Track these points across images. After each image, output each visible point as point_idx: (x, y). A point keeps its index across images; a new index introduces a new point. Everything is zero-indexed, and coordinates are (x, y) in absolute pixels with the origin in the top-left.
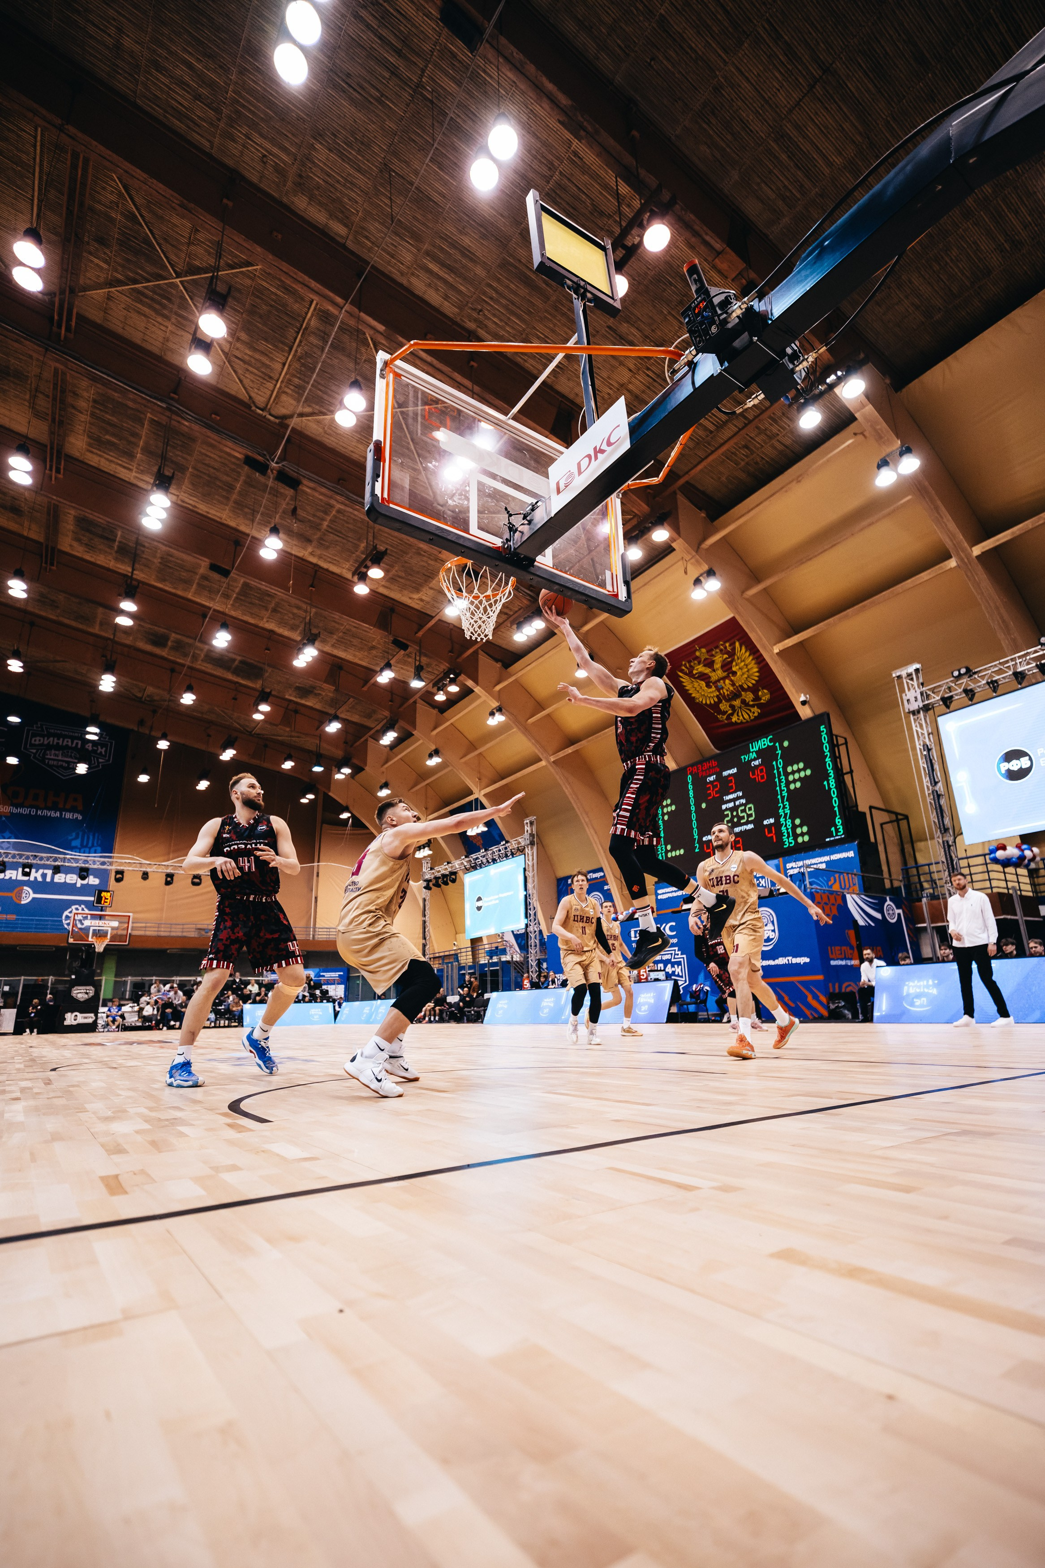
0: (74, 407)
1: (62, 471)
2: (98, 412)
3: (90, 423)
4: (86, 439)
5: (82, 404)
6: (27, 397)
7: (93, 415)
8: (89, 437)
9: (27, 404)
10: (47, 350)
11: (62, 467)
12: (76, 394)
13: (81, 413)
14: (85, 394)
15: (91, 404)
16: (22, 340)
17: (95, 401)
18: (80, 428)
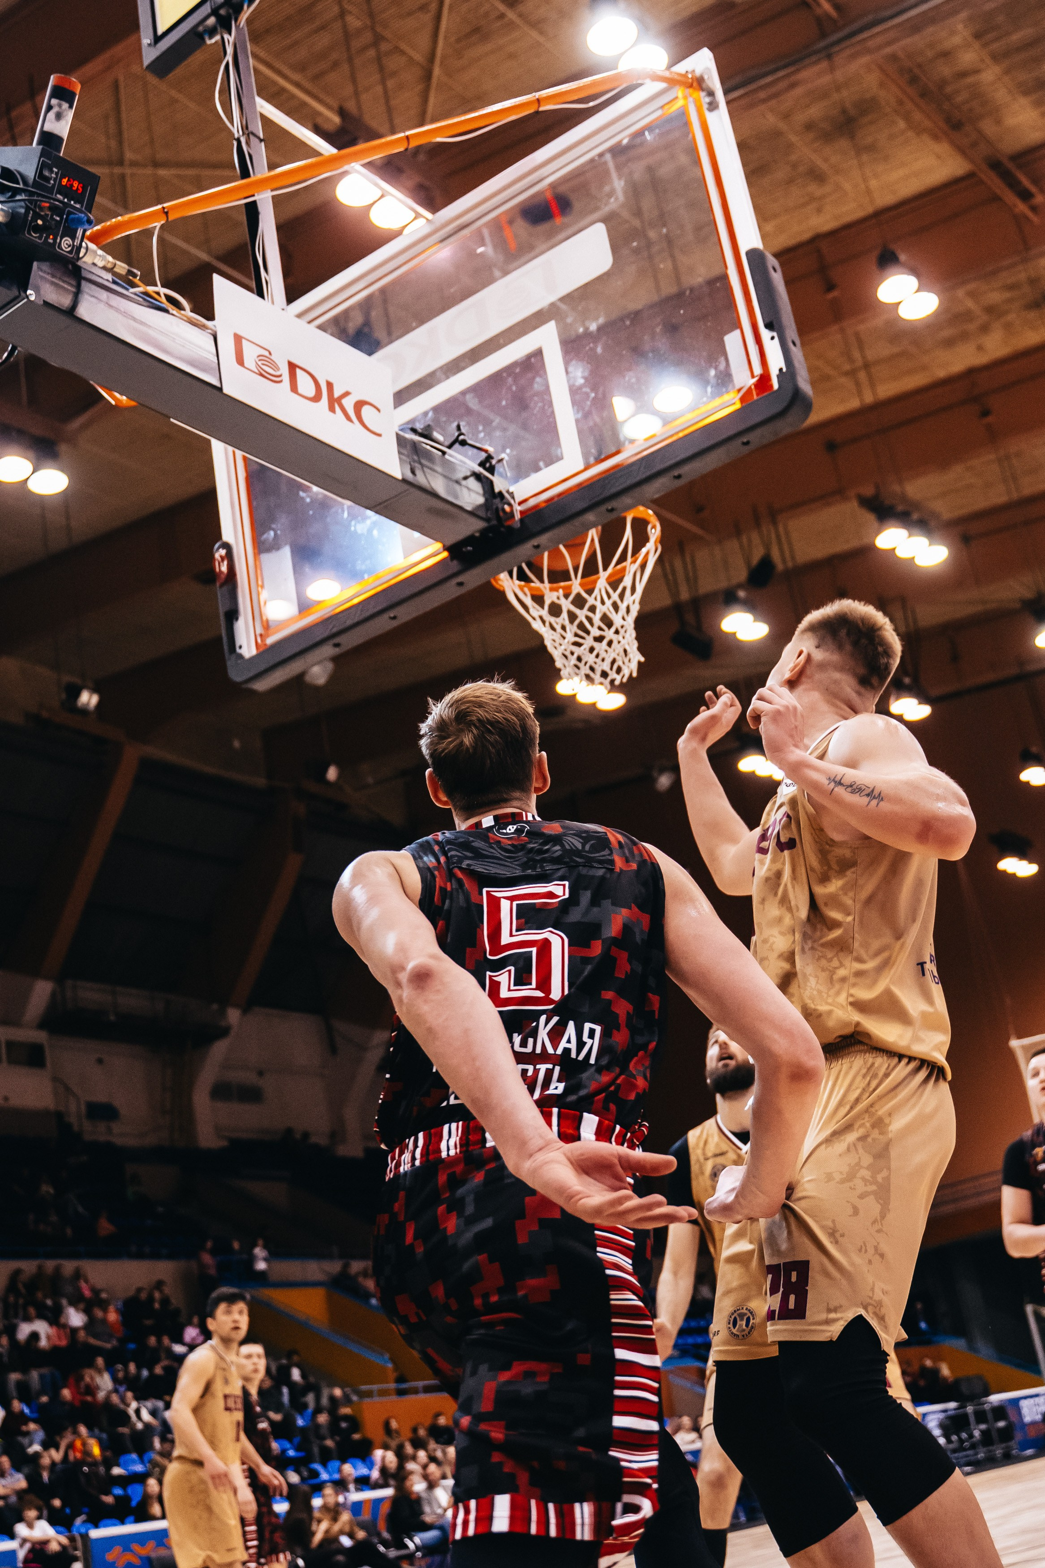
0: (963, 74)
1: (1033, 189)
2: (995, 46)
3: (1007, 72)
4: (1023, 101)
5: (968, 58)
6: (902, 124)
7: (996, 58)
8: (1026, 93)
9: (910, 134)
10: (829, 57)
11: (1026, 182)
12: (946, 55)
13: (977, 71)
14: (957, 40)
15: (977, 45)
16: (793, 78)
17: (977, 36)
18: (1001, 95)
